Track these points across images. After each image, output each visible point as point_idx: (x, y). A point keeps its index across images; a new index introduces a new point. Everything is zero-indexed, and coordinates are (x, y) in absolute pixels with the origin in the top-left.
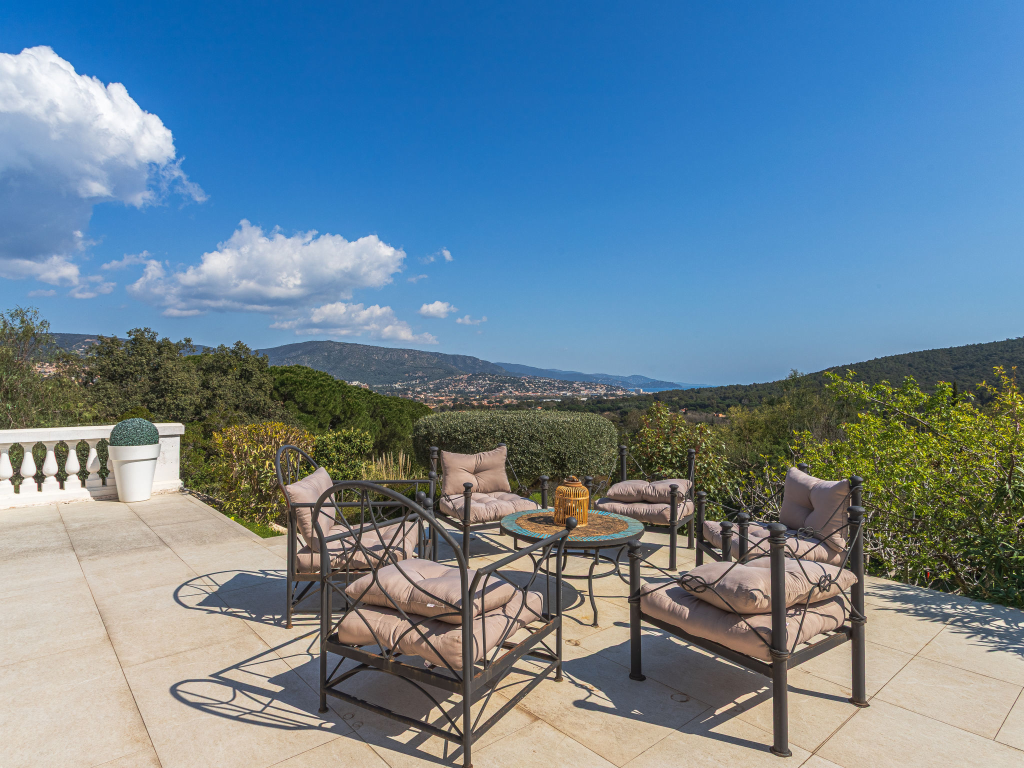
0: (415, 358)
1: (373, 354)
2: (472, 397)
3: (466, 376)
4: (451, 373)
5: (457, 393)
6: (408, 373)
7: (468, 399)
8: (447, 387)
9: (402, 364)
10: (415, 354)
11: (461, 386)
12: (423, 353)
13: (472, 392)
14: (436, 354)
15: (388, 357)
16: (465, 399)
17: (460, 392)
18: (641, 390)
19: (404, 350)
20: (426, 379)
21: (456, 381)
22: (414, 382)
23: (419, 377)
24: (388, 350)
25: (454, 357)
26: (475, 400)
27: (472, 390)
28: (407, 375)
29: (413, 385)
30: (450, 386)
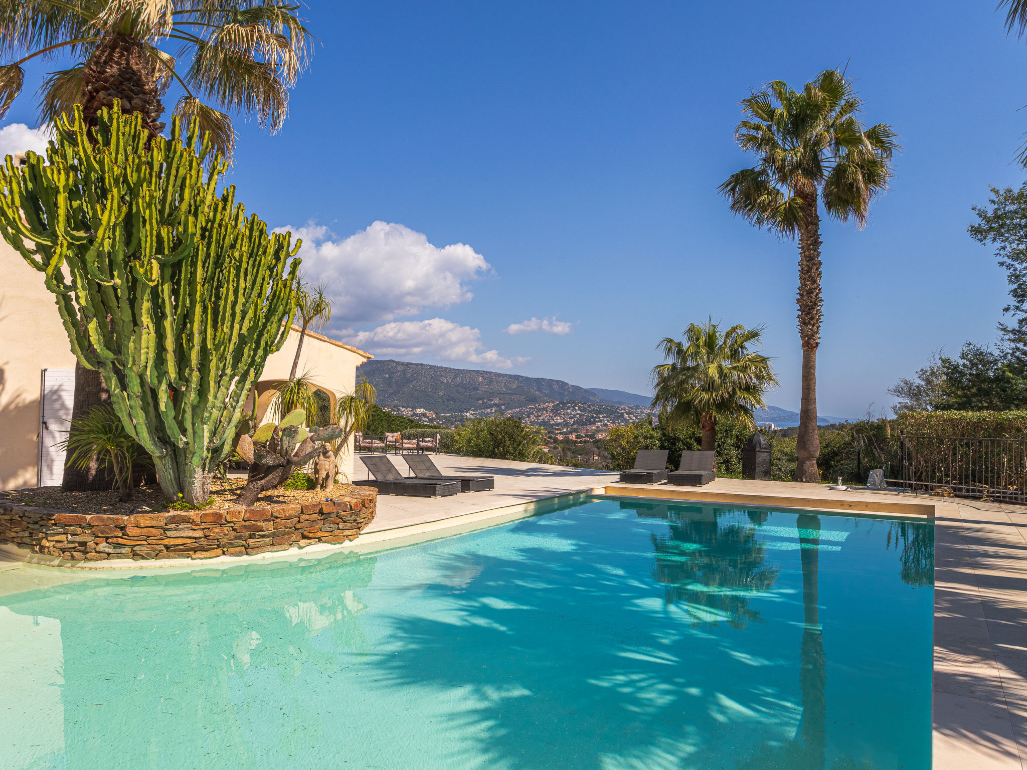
0: (491, 382)
1: (442, 376)
2: (558, 430)
3: (551, 405)
4: (533, 400)
5: (540, 425)
6: (482, 399)
7: (553, 433)
8: (529, 417)
9: (476, 389)
10: (490, 377)
11: (545, 416)
12: (500, 375)
13: (559, 424)
14: (517, 377)
15: (458, 380)
16: (549, 433)
17: (544, 423)
18: (773, 425)
19: (478, 372)
20: (503, 407)
21: (539, 410)
22: (489, 410)
23: (495, 405)
24: (458, 372)
25: (538, 381)
26: (561, 433)
27: (559, 421)
28: (481, 402)
29: (488, 414)
30: (532, 416)
